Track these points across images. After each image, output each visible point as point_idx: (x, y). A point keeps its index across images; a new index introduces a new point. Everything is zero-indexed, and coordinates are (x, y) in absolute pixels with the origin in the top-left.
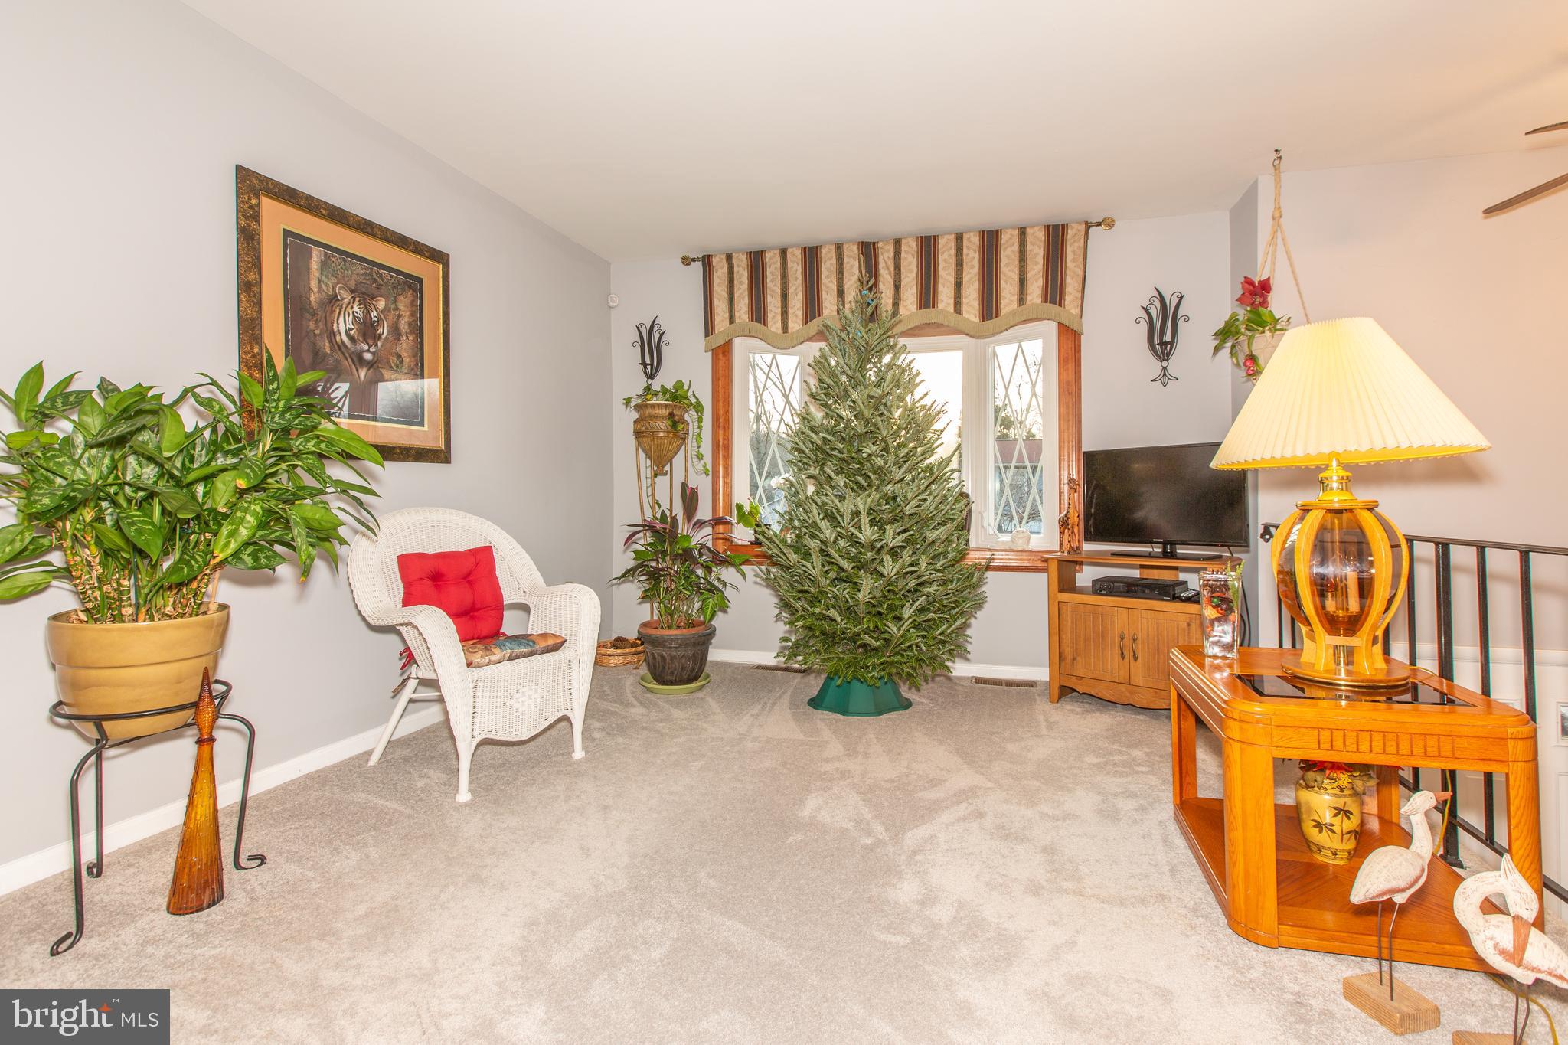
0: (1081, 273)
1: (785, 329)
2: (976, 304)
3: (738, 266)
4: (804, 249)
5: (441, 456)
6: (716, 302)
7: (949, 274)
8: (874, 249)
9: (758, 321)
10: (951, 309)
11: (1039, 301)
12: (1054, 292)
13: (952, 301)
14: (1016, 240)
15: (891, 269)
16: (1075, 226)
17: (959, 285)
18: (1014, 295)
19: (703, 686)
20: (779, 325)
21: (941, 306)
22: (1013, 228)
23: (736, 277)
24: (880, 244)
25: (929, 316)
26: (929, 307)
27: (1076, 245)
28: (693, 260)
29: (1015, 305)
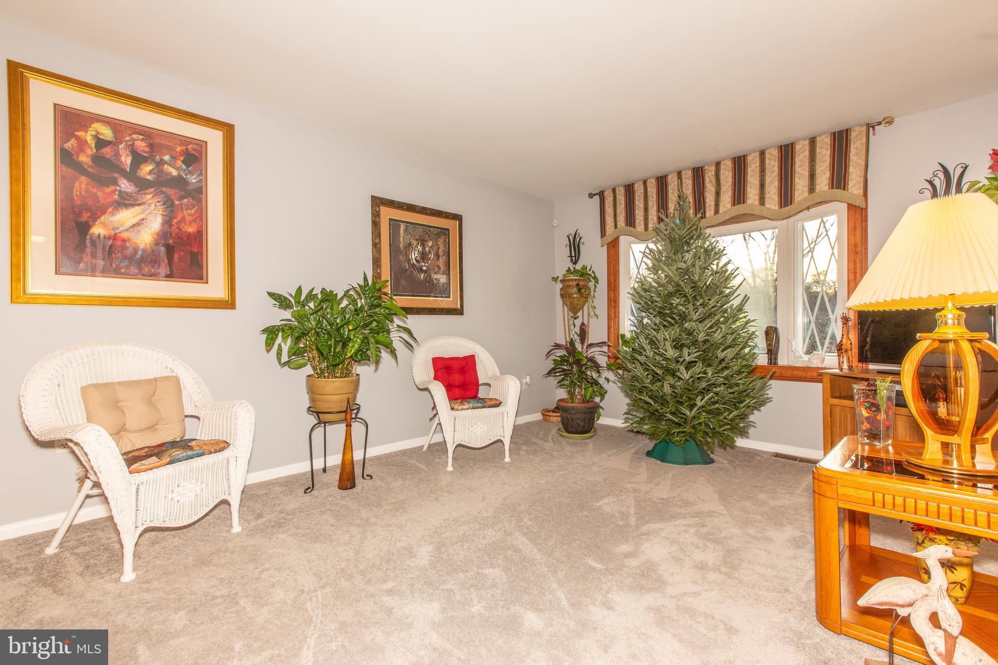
0: (863, 163)
1: (646, 229)
2: (776, 197)
3: (619, 194)
4: (657, 179)
5: (459, 312)
6: (607, 217)
7: (755, 179)
8: (702, 171)
9: (631, 226)
10: (757, 203)
11: (826, 188)
12: (839, 180)
13: (757, 197)
14: (807, 148)
15: (714, 182)
16: (858, 128)
17: (762, 186)
18: (805, 187)
19: (592, 436)
20: (643, 226)
21: (749, 202)
22: (805, 139)
23: (618, 201)
24: (706, 168)
25: (740, 209)
26: (740, 204)
27: (859, 142)
28: (594, 195)
29: (806, 194)
